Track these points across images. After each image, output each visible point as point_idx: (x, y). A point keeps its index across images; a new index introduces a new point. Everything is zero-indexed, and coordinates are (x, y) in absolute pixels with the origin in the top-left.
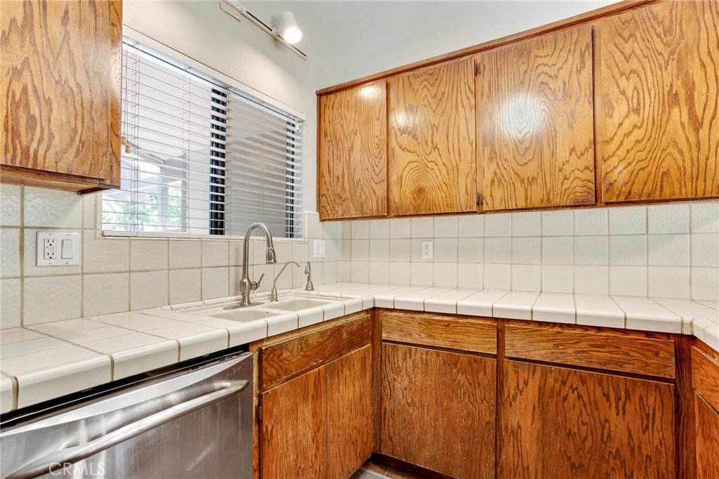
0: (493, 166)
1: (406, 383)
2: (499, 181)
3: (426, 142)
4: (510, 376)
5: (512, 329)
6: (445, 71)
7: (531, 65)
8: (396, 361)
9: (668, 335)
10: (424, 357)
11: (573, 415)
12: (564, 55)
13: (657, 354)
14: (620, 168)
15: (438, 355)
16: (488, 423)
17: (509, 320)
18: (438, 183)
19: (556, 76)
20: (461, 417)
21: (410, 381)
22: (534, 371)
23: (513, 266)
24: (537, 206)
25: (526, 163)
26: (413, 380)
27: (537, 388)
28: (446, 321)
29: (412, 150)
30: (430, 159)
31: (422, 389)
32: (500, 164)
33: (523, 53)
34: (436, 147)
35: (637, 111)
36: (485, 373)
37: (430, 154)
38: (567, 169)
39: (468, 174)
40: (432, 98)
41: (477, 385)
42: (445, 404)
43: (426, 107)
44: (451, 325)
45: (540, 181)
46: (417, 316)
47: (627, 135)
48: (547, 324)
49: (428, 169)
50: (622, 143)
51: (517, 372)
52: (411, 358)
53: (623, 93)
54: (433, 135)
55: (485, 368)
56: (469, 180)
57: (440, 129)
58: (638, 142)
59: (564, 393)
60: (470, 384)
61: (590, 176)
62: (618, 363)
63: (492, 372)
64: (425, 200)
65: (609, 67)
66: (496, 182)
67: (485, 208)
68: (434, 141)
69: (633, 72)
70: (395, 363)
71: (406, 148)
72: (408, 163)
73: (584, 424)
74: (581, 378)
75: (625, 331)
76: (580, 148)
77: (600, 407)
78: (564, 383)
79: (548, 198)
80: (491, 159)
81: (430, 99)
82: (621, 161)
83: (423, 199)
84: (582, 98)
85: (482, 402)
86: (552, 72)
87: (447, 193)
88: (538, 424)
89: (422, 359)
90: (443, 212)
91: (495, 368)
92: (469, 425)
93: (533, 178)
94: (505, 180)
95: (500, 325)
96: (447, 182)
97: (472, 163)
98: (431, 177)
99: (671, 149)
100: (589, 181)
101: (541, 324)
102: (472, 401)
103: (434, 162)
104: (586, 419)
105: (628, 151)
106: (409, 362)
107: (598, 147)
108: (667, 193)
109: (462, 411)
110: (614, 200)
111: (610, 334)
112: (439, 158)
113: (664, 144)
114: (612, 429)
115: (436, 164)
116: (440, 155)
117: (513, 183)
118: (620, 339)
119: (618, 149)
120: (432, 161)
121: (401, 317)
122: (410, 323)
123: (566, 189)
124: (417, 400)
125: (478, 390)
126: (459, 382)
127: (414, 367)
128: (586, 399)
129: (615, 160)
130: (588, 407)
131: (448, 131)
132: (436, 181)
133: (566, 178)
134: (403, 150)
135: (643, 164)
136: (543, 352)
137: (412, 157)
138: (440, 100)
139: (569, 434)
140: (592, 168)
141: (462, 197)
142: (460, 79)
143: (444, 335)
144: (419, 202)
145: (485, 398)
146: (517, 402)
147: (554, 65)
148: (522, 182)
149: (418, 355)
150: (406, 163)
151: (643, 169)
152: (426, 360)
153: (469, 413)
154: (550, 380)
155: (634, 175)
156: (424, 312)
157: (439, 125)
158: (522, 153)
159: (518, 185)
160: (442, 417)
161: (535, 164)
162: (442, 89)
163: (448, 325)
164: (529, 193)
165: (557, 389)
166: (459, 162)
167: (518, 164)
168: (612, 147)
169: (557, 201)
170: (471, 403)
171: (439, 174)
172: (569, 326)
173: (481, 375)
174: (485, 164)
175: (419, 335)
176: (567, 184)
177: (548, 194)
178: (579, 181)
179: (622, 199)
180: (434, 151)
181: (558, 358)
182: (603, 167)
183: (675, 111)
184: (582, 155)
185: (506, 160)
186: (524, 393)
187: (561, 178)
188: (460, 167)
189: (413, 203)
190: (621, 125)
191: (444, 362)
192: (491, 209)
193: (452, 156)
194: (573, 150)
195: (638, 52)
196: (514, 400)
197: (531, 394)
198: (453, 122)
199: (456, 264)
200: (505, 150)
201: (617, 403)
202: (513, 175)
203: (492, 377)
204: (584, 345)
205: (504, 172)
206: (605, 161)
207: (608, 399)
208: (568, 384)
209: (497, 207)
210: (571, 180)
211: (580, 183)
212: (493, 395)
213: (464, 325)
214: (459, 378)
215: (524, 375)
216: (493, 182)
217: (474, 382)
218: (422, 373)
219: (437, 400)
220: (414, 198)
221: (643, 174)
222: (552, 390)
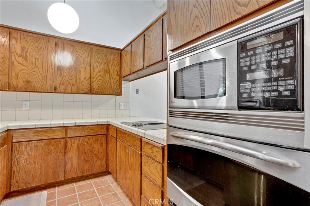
0: (61, 78)
1: (26, 156)
2: (63, 84)
3: (32, 64)
4: (69, 143)
5: (70, 129)
6: (43, 39)
7: (74, 50)
8: (21, 149)
9: (105, 124)
10: (36, 144)
11: (86, 149)
12: (84, 51)
13: (103, 129)
14: (96, 85)
15: (42, 142)
16: (62, 159)
17: (68, 126)
18: (37, 80)
19: (82, 56)
20: (52, 161)
21: (29, 155)
22: (76, 139)
23: (64, 111)
24: (74, 93)
25: (72, 79)
26: (30, 154)
27: (77, 144)
28: (46, 130)
29: (24, 64)
30: (34, 70)
31: (35, 157)
32: (63, 78)
33: (72, 46)
34: (37, 66)
35: (100, 72)
36: (61, 144)
37: (34, 68)
38: (84, 83)
39: (51, 79)
40: (36, 47)
41: (58, 148)
42: (45, 159)
43: (33, 50)
44: (48, 131)
45: (76, 85)
46: (32, 130)
47: (98, 77)
48: (80, 126)
49: (33, 74)
50: (96, 79)
51: (71, 141)
52: (29, 146)
53: (97, 67)
54: (36, 61)
55: (61, 142)
56: (51, 82)
57: (39, 60)
58: (100, 79)
59: (84, 144)
60: (55, 149)
61: (89, 86)
62: (96, 133)
63: (63, 143)
64: (31, 86)
65: (94, 59)
66: (61, 84)
67: (57, 91)
68: (36, 64)
69: (99, 62)
70: (20, 150)
71: (21, 64)
72: (22, 70)
73: (89, 150)
74: (88, 138)
75: (98, 125)
76: (87, 78)
77: (92, 144)
78: (84, 141)
79: (78, 91)
80: (60, 76)
81: (34, 47)
82: (96, 83)
83: (29, 86)
84: (88, 65)
85: (60, 153)
86: (81, 55)
87: (42, 85)
88: (77, 154)
89: (35, 145)
90: (39, 91)
91: (64, 142)
92: (55, 163)
93: (74, 84)
94: (65, 83)
95: (66, 128)
96: (41, 80)
97: (53, 75)
98: (34, 78)
99: (106, 83)
100: (89, 87)
101: (78, 126)
102: (56, 154)
103: (36, 72)
104: (89, 148)
105: (98, 81)
106: (28, 148)
107: (91, 79)
108: (105, 93)
109: (52, 158)
110: (94, 93)
111: (94, 126)
112: (38, 71)
113: (104, 81)
114: (95, 149)
115: (37, 73)
116: (39, 70)
117: (67, 85)
118: (97, 127)
119: (96, 80)
120: (35, 72)
121: (24, 131)
122: (29, 133)
123: (83, 89)
124: (32, 162)
125: (58, 150)
126: (51, 149)
127: (31, 149)
128: (89, 143)
129: (95, 83)
130: (90, 145)
131: (43, 62)
132: (37, 79)
133: (83, 86)
134: (19, 63)
135: (101, 85)
136: (79, 134)
137: (23, 68)
138: (40, 49)
139: (85, 154)
140: (90, 84)
141: (48, 87)
142: (49, 45)
143: (45, 135)
144: (27, 86)
145: (61, 152)
146: (71, 150)
147: (81, 53)
148: (70, 85)
149: (33, 144)
150: (21, 70)
151: (100, 86)
152: (37, 145)
153: (55, 159)
154: (81, 141)
155: (99, 87)
156: (36, 128)
157: (39, 58)
158: (70, 76)
159: (69, 86)
160: (44, 164)
161: (74, 80)
162: (41, 45)
163: (47, 131)
164: (72, 88)
165: (82, 143)
166: (47, 74)
167: (69, 79)
168: (94, 79)
169: (81, 92)
170: (56, 155)
171: (38, 77)
172: (85, 126)
173: (59, 145)
174: (58, 77)
175: (33, 137)
176: (83, 87)
177: (78, 89)
178: (86, 87)
179: (96, 93)
180: (36, 68)
181: (83, 134)
182: (92, 84)
183: (107, 74)
184: (87, 80)
185: (65, 77)
186: (73, 147)
187: (82, 86)
188: (48, 76)
189: (25, 86)
190: (96, 74)
191: (45, 144)
192: (60, 92)
193: (44, 72)
194: (85, 78)
195: (100, 58)
196: (70, 149)
197: (75, 146)
198: (45, 59)
199: (40, 111)
200: (65, 74)
201: (96, 142)
202: (67, 82)
203: (63, 144)
204: (89, 130)
205: (64, 81)
206: (93, 83)
207: (94, 142)
208: (85, 141)
209: (62, 92)
210: (84, 86)
211: (87, 88)
212: (64, 150)
213: (53, 130)
214: (51, 148)
215: (73, 141)
216: (60, 83)
217: (57, 148)
218: (35, 150)
219: (42, 158)
220: (25, 84)
221: (101, 87)
222: (81, 144)
